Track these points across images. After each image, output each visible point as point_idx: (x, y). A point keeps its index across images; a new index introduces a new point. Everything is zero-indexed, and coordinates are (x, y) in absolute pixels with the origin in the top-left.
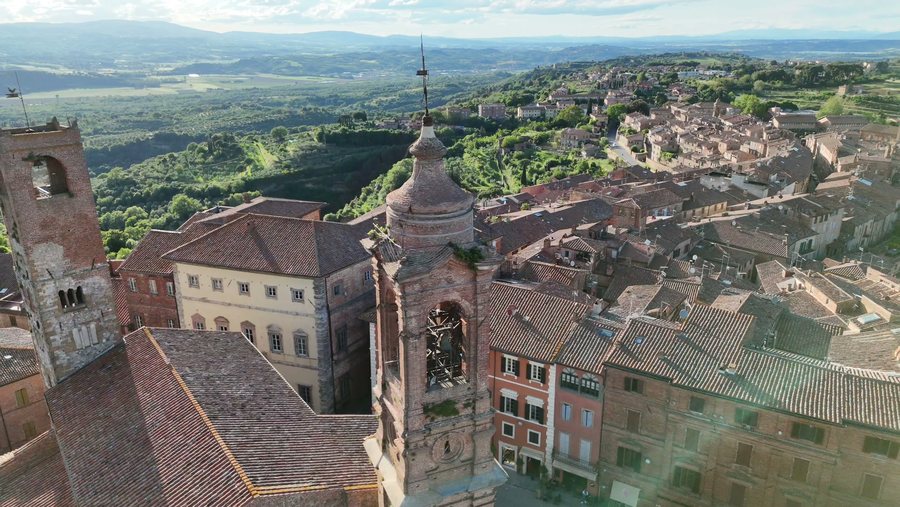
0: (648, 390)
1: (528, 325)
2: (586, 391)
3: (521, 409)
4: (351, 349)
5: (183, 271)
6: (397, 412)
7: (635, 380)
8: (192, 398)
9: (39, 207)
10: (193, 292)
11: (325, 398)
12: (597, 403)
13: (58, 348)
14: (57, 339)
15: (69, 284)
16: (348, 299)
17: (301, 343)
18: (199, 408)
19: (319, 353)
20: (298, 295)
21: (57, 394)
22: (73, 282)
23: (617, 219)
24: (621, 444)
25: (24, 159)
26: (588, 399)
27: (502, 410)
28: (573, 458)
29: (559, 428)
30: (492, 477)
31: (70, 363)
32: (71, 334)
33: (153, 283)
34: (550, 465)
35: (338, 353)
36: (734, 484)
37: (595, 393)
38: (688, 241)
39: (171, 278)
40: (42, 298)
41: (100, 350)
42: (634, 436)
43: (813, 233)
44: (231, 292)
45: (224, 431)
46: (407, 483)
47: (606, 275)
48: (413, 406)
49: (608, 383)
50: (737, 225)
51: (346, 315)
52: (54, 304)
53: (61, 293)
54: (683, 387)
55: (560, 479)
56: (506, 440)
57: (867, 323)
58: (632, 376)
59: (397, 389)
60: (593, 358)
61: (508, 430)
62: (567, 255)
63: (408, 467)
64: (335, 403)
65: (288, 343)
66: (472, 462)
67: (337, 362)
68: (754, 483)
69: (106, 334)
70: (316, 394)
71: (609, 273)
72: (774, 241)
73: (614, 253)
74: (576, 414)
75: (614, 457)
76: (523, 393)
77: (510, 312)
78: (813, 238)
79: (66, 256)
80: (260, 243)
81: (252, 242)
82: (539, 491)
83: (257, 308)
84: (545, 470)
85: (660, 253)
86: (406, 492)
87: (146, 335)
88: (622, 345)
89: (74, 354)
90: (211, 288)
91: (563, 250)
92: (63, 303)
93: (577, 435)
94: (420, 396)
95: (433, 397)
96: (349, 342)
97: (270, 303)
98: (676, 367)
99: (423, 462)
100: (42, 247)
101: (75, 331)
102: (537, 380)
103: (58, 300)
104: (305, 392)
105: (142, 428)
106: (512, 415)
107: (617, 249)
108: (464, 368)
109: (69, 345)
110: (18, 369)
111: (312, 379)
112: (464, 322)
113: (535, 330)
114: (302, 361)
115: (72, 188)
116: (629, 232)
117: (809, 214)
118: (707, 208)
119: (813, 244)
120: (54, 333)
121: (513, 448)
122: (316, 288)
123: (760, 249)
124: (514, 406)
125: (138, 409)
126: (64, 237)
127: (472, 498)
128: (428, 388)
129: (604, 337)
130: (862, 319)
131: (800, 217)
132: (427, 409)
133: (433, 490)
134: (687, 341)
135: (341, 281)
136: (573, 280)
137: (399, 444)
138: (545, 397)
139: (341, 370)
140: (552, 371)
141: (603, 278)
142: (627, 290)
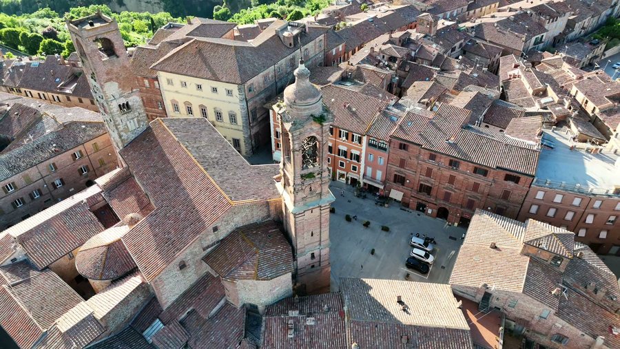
0: (410, 149)
1: (354, 113)
2: (380, 148)
3: (349, 155)
4: (259, 120)
5: (163, 76)
6: (290, 176)
7: (405, 145)
8: (194, 159)
9: (104, 65)
10: (170, 87)
11: (247, 145)
12: (386, 154)
13: (122, 131)
14: (121, 127)
15: (122, 101)
16: (256, 93)
17: (233, 118)
18: (199, 165)
19: (243, 123)
20: (229, 92)
21: (126, 153)
22: (124, 100)
23: (419, 27)
24: (396, 173)
25: (94, 41)
26: (381, 152)
27: (339, 155)
28: (373, 178)
29: (367, 164)
30: (329, 199)
31: (128, 138)
32: (126, 124)
33: (146, 82)
34: (362, 181)
35: (253, 122)
36: (446, 192)
37: (385, 149)
38: (462, 41)
39: (157, 79)
40: (112, 109)
41: (140, 130)
42: (402, 170)
43: (546, 31)
44: (191, 88)
45: (213, 176)
46: (295, 202)
47: (405, 71)
48: (297, 175)
49: (392, 146)
50: (497, 26)
51: (256, 102)
52: (118, 111)
53: (120, 105)
54: (426, 149)
55: (367, 187)
56: (340, 169)
57: (545, 103)
58: (403, 142)
59: (290, 167)
60: (386, 132)
61: (342, 164)
62: (384, 57)
63: (295, 197)
64: (253, 147)
65: (226, 117)
66: (320, 194)
67: (252, 127)
68: (454, 191)
69: (142, 123)
70: (242, 143)
71: (407, 70)
72: (517, 39)
73: (413, 54)
74: (375, 159)
75: (392, 178)
76: (350, 148)
77: (345, 106)
78: (545, 34)
79: (120, 87)
80: (205, 60)
81: (200, 60)
82: (355, 193)
83: (207, 98)
84: (359, 183)
85: (441, 53)
86: (294, 206)
87: (160, 123)
88: (400, 126)
89: (129, 133)
90: (180, 86)
91: (382, 55)
92: (121, 109)
93: (375, 168)
94: (299, 172)
95: (306, 172)
96: (258, 116)
97: (214, 95)
98: (425, 139)
99: (301, 195)
100: (108, 84)
101: (128, 123)
102: (357, 142)
103: (119, 109)
104: (236, 143)
105: (174, 172)
106: (344, 158)
107: (415, 51)
108: (317, 159)
109: (126, 129)
110: (91, 133)
111: (240, 136)
112: (318, 143)
113: (357, 117)
114: (233, 126)
115: (118, 53)
116: (425, 37)
117: (545, 18)
118: (484, 8)
119: (544, 38)
120: (119, 125)
121: (343, 172)
122: (239, 89)
123: (507, 45)
124: (345, 154)
125: (169, 163)
126: (117, 78)
127: (321, 207)
128: (303, 169)
129: (392, 121)
130: (543, 100)
131: (539, 19)
132: (302, 176)
133: (305, 205)
134: (434, 124)
135: (252, 84)
136: (383, 80)
137: (291, 188)
138: (361, 150)
139: (254, 131)
140: (365, 139)
141: (403, 73)
142: (414, 84)
